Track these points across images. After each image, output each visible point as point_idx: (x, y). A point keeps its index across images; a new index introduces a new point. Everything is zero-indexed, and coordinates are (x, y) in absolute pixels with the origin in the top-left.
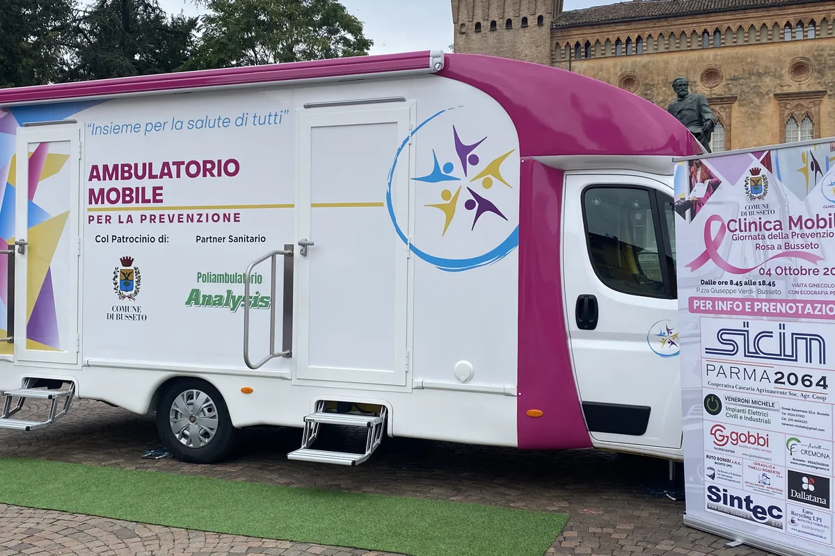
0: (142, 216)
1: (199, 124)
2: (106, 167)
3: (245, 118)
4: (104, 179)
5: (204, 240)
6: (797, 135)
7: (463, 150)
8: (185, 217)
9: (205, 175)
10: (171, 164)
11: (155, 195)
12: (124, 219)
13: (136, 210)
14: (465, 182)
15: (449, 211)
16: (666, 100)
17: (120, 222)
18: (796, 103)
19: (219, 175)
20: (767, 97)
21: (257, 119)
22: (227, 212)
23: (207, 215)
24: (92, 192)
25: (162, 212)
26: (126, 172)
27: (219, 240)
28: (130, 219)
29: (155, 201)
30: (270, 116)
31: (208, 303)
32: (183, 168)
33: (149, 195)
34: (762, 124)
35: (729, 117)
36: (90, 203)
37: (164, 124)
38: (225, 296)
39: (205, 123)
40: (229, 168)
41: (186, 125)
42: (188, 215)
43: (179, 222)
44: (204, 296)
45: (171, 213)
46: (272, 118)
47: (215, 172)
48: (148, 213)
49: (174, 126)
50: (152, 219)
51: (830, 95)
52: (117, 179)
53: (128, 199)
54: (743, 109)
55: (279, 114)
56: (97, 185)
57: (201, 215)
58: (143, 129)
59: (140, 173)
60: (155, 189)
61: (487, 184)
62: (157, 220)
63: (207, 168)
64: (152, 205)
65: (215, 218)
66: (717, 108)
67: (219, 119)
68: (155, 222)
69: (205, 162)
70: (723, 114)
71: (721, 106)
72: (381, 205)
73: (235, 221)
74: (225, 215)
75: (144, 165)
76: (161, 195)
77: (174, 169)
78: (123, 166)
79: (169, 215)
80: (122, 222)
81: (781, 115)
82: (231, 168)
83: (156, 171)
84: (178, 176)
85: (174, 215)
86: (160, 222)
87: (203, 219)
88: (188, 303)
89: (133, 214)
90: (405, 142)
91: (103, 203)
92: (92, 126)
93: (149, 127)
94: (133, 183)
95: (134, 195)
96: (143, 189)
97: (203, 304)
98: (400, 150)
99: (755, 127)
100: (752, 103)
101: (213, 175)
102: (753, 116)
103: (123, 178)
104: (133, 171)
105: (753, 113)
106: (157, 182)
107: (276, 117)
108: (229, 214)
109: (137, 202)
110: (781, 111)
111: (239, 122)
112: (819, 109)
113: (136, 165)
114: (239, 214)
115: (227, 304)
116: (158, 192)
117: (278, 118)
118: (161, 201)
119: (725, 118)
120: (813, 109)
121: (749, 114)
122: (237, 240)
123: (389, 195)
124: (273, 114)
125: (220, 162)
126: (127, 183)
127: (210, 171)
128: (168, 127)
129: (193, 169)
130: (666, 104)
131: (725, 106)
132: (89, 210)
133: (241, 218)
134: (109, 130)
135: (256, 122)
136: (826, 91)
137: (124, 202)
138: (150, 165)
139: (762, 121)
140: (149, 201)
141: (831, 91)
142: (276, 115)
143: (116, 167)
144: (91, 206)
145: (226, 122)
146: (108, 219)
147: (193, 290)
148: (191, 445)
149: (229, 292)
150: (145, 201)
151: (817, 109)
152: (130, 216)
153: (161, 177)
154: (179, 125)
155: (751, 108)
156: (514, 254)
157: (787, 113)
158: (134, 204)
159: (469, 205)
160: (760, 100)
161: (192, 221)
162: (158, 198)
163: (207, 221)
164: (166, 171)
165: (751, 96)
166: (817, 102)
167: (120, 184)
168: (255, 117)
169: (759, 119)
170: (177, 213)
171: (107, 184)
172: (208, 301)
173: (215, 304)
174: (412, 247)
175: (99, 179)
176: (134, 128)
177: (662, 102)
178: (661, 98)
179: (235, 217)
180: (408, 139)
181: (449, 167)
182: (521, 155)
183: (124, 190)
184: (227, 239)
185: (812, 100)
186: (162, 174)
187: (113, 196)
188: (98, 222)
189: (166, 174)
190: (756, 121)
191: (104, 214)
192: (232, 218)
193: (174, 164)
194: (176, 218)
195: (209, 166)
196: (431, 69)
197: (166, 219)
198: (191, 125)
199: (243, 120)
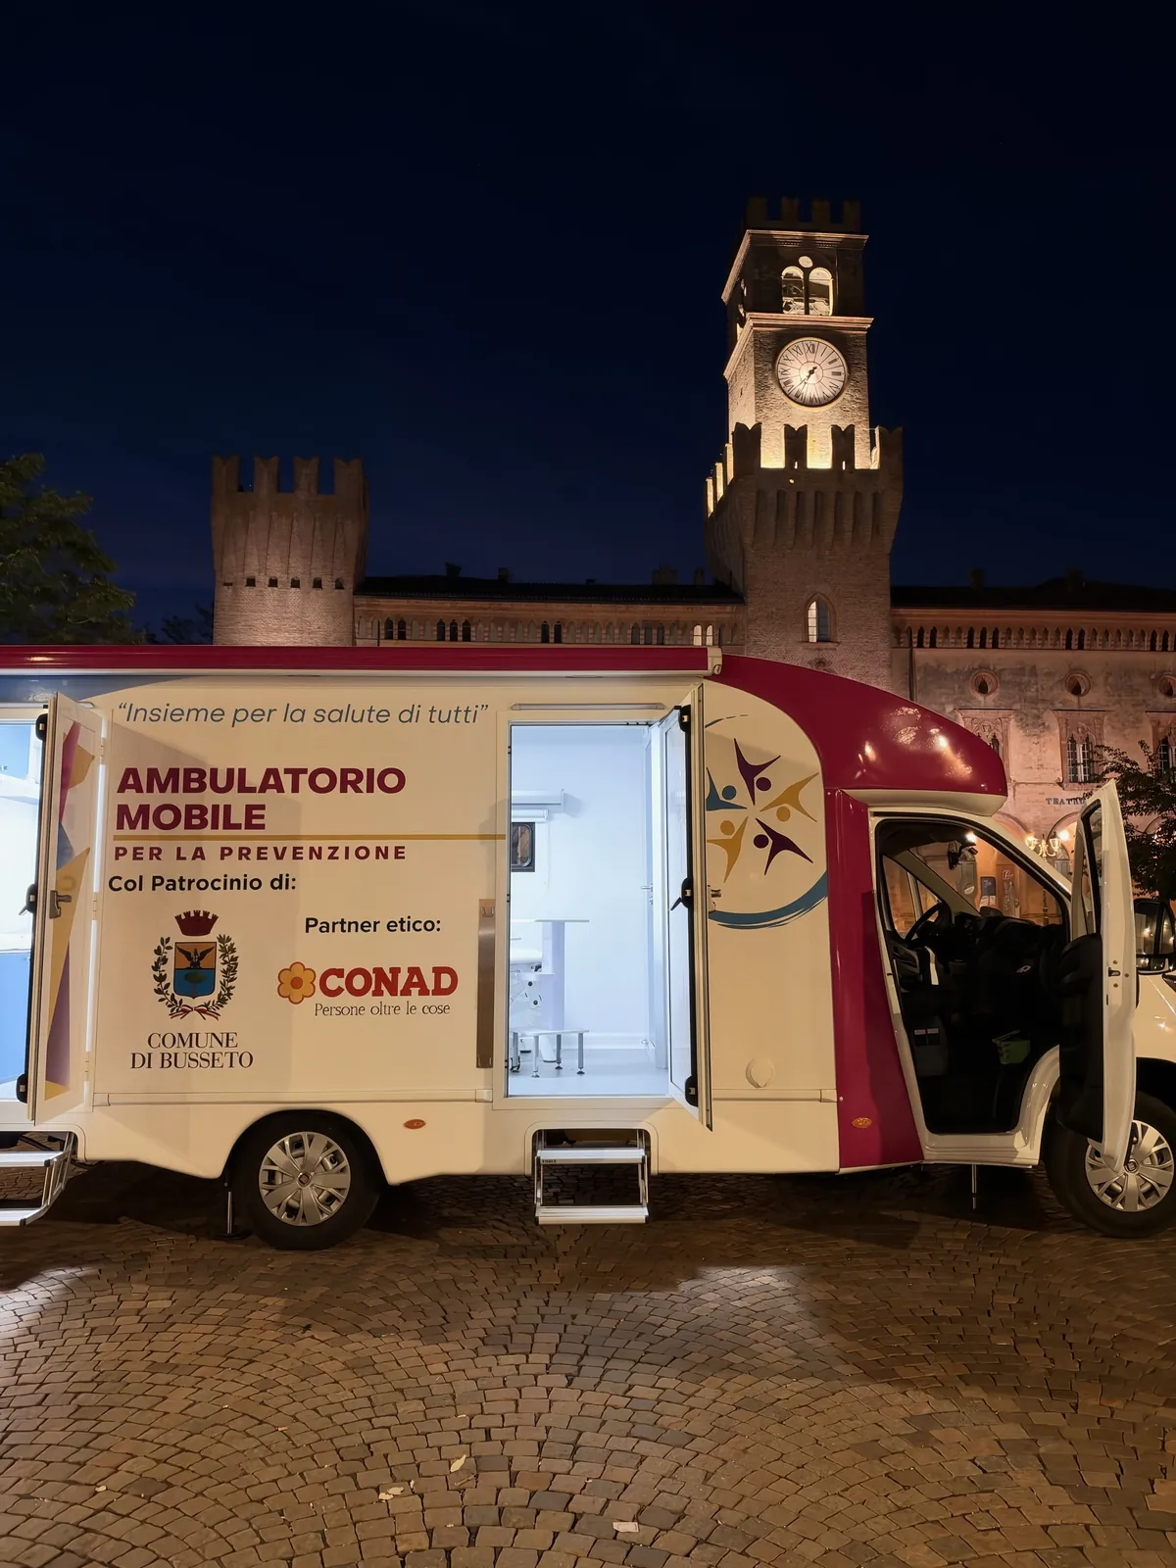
0: (223, 849)
1: (335, 716)
2: (153, 773)
3: (415, 714)
4: (150, 790)
7: (748, 771)
8: (306, 853)
9: (343, 790)
10: (281, 772)
11: (249, 816)
12: (188, 852)
13: (212, 841)
14: (753, 812)
15: (733, 848)
17: (179, 858)
19: (370, 789)
21: (435, 715)
22: (382, 844)
23: (347, 849)
24: (123, 810)
25: (262, 844)
26: (194, 780)
28: (199, 854)
29: (249, 826)
30: (457, 711)
32: (304, 779)
33: (238, 817)
36: (120, 826)
37: (271, 711)
39: (346, 715)
40: (387, 781)
41: (310, 715)
42: (312, 849)
43: (295, 858)
45: (280, 845)
46: (462, 715)
47: (363, 785)
48: (235, 845)
49: (289, 715)
50: (244, 853)
52: (175, 790)
53: (196, 822)
55: (473, 709)
56: (133, 800)
57: (336, 849)
58: (229, 718)
59: (222, 782)
60: (249, 808)
61: (783, 815)
62: (253, 855)
63: (348, 780)
64: (243, 832)
65: (362, 853)
67: (371, 711)
68: (248, 859)
69: (345, 772)
73: (397, 857)
74: (378, 849)
75: (230, 772)
76: (262, 817)
77: (287, 780)
78: (188, 772)
79: (276, 849)
80: (184, 859)
82: (391, 781)
83: (254, 779)
84: (295, 789)
85: (285, 849)
86: (259, 858)
87: (340, 853)
89: (206, 845)
91: (145, 826)
92: (128, 707)
93: (241, 715)
94: (209, 798)
95: (209, 817)
96: (227, 808)
101: (357, 790)
103: (187, 789)
104: (207, 780)
106: (254, 798)
107: (468, 714)
108: (386, 848)
109: (215, 826)
111: (406, 716)
113: (214, 772)
114: (403, 848)
116: (255, 812)
117: (471, 715)
118: (262, 827)
124: (463, 708)
125: (371, 772)
126: (193, 799)
127: (354, 785)
128: (278, 716)
129: (323, 780)
132: (116, 838)
133: (408, 852)
134: (162, 715)
135: (435, 719)
137: (189, 826)
138: (242, 772)
140: (238, 826)
142: (467, 711)
143: (173, 773)
144: (120, 832)
145: (383, 715)
146: (155, 853)
150: (228, 825)
152: (199, 849)
153: (262, 791)
154: (297, 716)
156: (823, 907)
158: (208, 831)
159: (760, 842)
161: (319, 857)
162: (254, 821)
163: (347, 857)
164: (272, 781)
167: (182, 800)
168: (432, 711)
170: (290, 845)
171: (155, 799)
175: (139, 790)
176: (212, 715)
179: (397, 853)
181: (730, 792)
183: (189, 808)
186: (264, 787)
187: (167, 817)
188: (135, 858)
189: (272, 787)
191: (147, 845)
192: (391, 853)
193: (287, 771)
194: (289, 853)
195: (351, 777)
196: (709, 672)
197: (271, 854)
198: (321, 716)
199: (411, 714)
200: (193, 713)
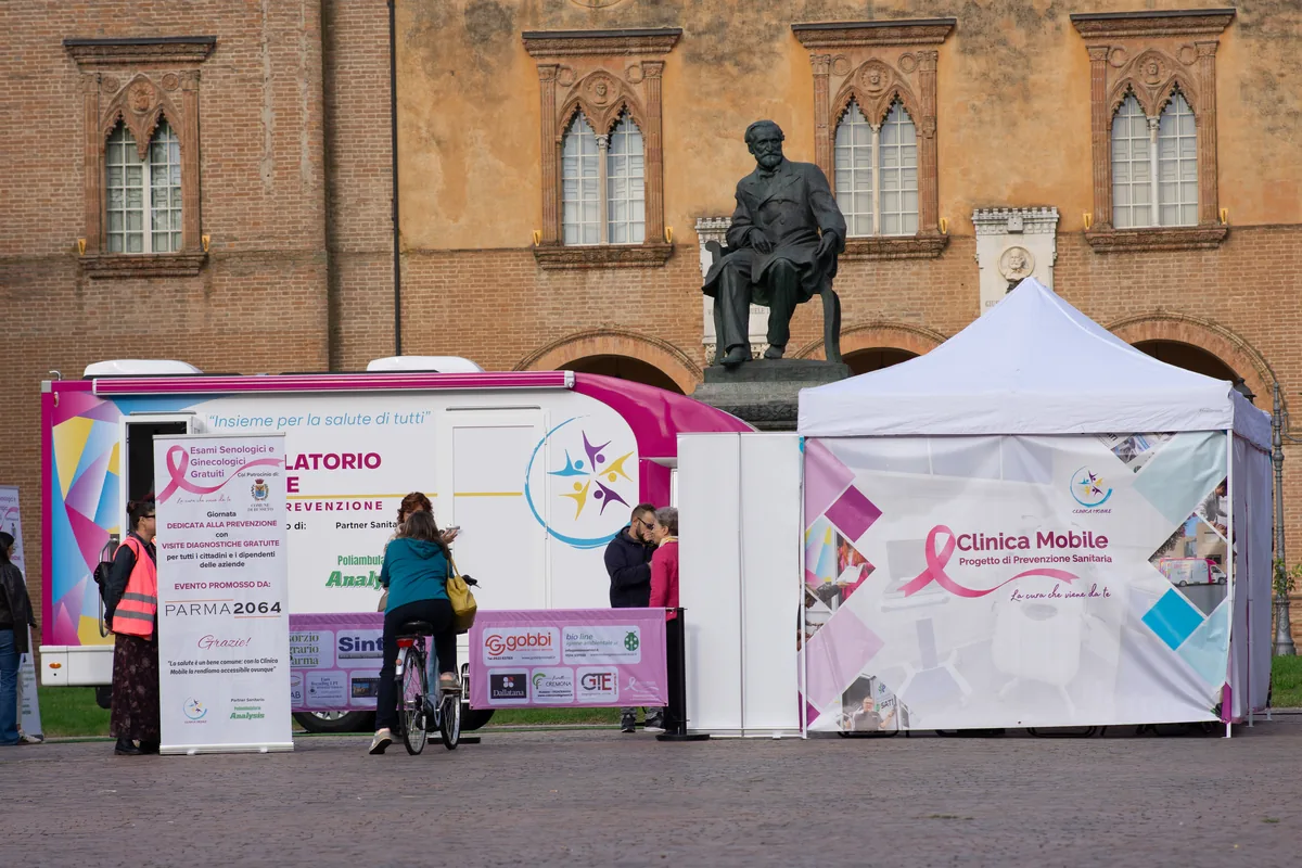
1: (338, 421)
3: (386, 419)
5: (345, 526)
6: (1147, 154)
7: (591, 451)
8: (323, 506)
9: (344, 467)
10: (307, 457)
11: (290, 484)
14: (594, 477)
15: (581, 500)
16: (723, 25)
18: (1140, 47)
19: (360, 466)
20: (1049, 25)
21: (399, 418)
22: (369, 500)
23: (348, 504)
25: (298, 501)
27: (361, 526)
29: (290, 490)
30: (411, 416)
31: (350, 584)
32: (320, 460)
34: (1037, 115)
35: (931, 89)
37: (300, 419)
38: (368, 576)
39: (344, 420)
40: (370, 461)
41: (323, 421)
42: (327, 504)
43: (317, 510)
44: (346, 578)
45: (308, 502)
46: (414, 418)
47: (356, 464)
49: (310, 422)
51: (1244, 26)
54: (976, 65)
55: (421, 415)
57: (341, 503)
58: (275, 424)
60: (290, 479)
61: (612, 478)
62: (293, 508)
63: (347, 461)
64: (287, 494)
65: (356, 506)
66: (890, 56)
67: (359, 417)
68: (290, 510)
69: (345, 456)
70: (912, 81)
71: (904, 50)
72: (521, 494)
73: (377, 509)
74: (366, 503)
76: (297, 484)
77: (310, 461)
79: (306, 505)
81: (1097, 86)
82: (372, 461)
83: (292, 462)
84: (316, 467)
85: (311, 504)
86: (297, 510)
87: (344, 506)
88: (328, 584)
90: (541, 443)
92: (215, 418)
93: (282, 422)
97: (345, 584)
98: (536, 449)
99: (1014, 124)
100: (1004, 42)
101: (353, 467)
102: (1007, 89)
105: (1007, 77)
106: (292, 473)
107: (416, 418)
108: (372, 502)
110: (1094, 73)
111: (381, 420)
112: (1214, 74)
114: (381, 501)
115: (370, 583)
116: (293, 482)
117: (420, 418)
118: (297, 491)
119: (917, 92)
120: (1194, 69)
121: (996, 82)
122: (379, 526)
123: (527, 487)
124: (415, 415)
125: (360, 455)
127: (350, 463)
128: (304, 422)
129: (332, 461)
130: (722, 40)
131: (915, 51)
133: (383, 506)
134: (236, 422)
135: (398, 421)
136: (1233, 15)
139: (1037, 105)
141: (1247, 11)
145: (367, 420)
147: (334, 573)
148: (328, 718)
149: (372, 573)
151: (1206, 70)
153: (297, 468)
154: (315, 421)
155: (1002, 61)
157: (1112, 80)
159: (598, 495)
160: (1029, 36)
161: (331, 509)
162: (293, 487)
163: (347, 509)
164: (302, 463)
165: (999, 22)
166: (1206, 49)
168: (396, 417)
169: (1027, 98)
170: (314, 502)
172: (350, 582)
173: (357, 584)
174: (549, 530)
176: (265, 422)
177: (709, 30)
178: (705, 18)
179: (378, 504)
180: (542, 441)
181: (580, 464)
182: (640, 456)
184: (369, 525)
185: (1190, 41)
186: (298, 466)
189: (302, 466)
190: (1016, 106)
192: (374, 506)
193: (311, 456)
194: (314, 506)
195: (349, 459)
196: (565, 386)
197: (303, 507)
198: (329, 421)
199: (384, 418)
200: (254, 421)
